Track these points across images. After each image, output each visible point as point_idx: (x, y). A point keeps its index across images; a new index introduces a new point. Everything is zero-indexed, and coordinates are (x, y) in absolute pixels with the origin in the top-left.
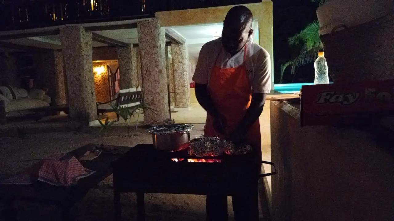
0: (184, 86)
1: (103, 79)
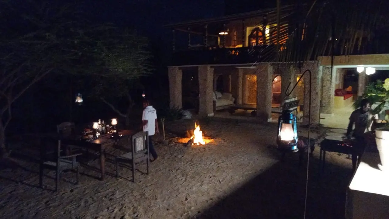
0: (329, 98)
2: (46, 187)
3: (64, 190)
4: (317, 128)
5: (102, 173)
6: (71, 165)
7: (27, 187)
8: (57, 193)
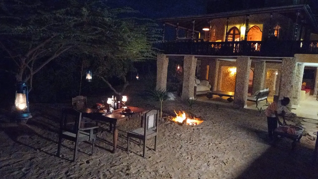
0: (298, 91)
1: (235, 76)
2: (63, 156)
3: (81, 161)
4: (291, 117)
5: (114, 146)
6: (89, 137)
7: (45, 154)
8: (75, 163)
